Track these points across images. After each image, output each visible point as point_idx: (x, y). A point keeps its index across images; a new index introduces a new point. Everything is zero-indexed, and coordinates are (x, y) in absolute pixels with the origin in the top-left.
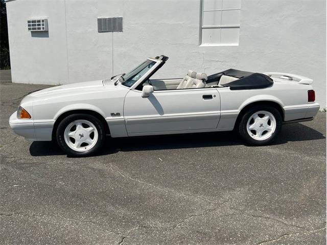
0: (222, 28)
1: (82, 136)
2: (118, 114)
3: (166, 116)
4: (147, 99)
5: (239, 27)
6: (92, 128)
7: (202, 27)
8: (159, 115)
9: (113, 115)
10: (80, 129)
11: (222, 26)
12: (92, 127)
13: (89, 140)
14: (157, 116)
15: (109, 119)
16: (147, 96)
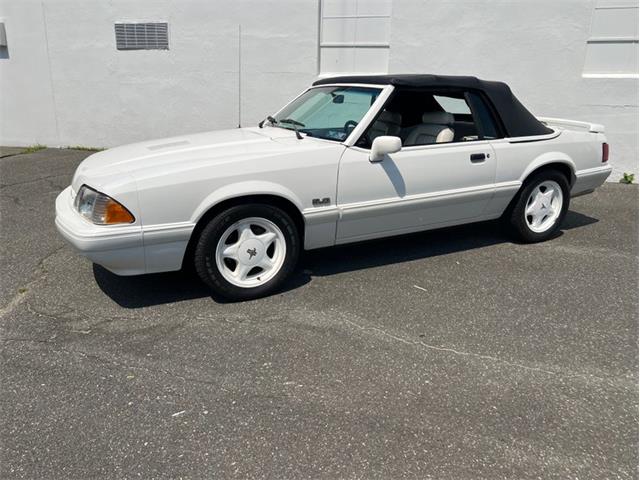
0: (357, 47)
1: (252, 253)
2: (327, 201)
3: (410, 198)
4: (379, 165)
5: (388, 47)
6: (273, 234)
7: (322, 44)
8: (398, 199)
9: (316, 202)
10: (247, 239)
11: (357, 44)
12: (273, 231)
13: (265, 261)
14: (394, 200)
15: (308, 211)
16: (381, 158)
